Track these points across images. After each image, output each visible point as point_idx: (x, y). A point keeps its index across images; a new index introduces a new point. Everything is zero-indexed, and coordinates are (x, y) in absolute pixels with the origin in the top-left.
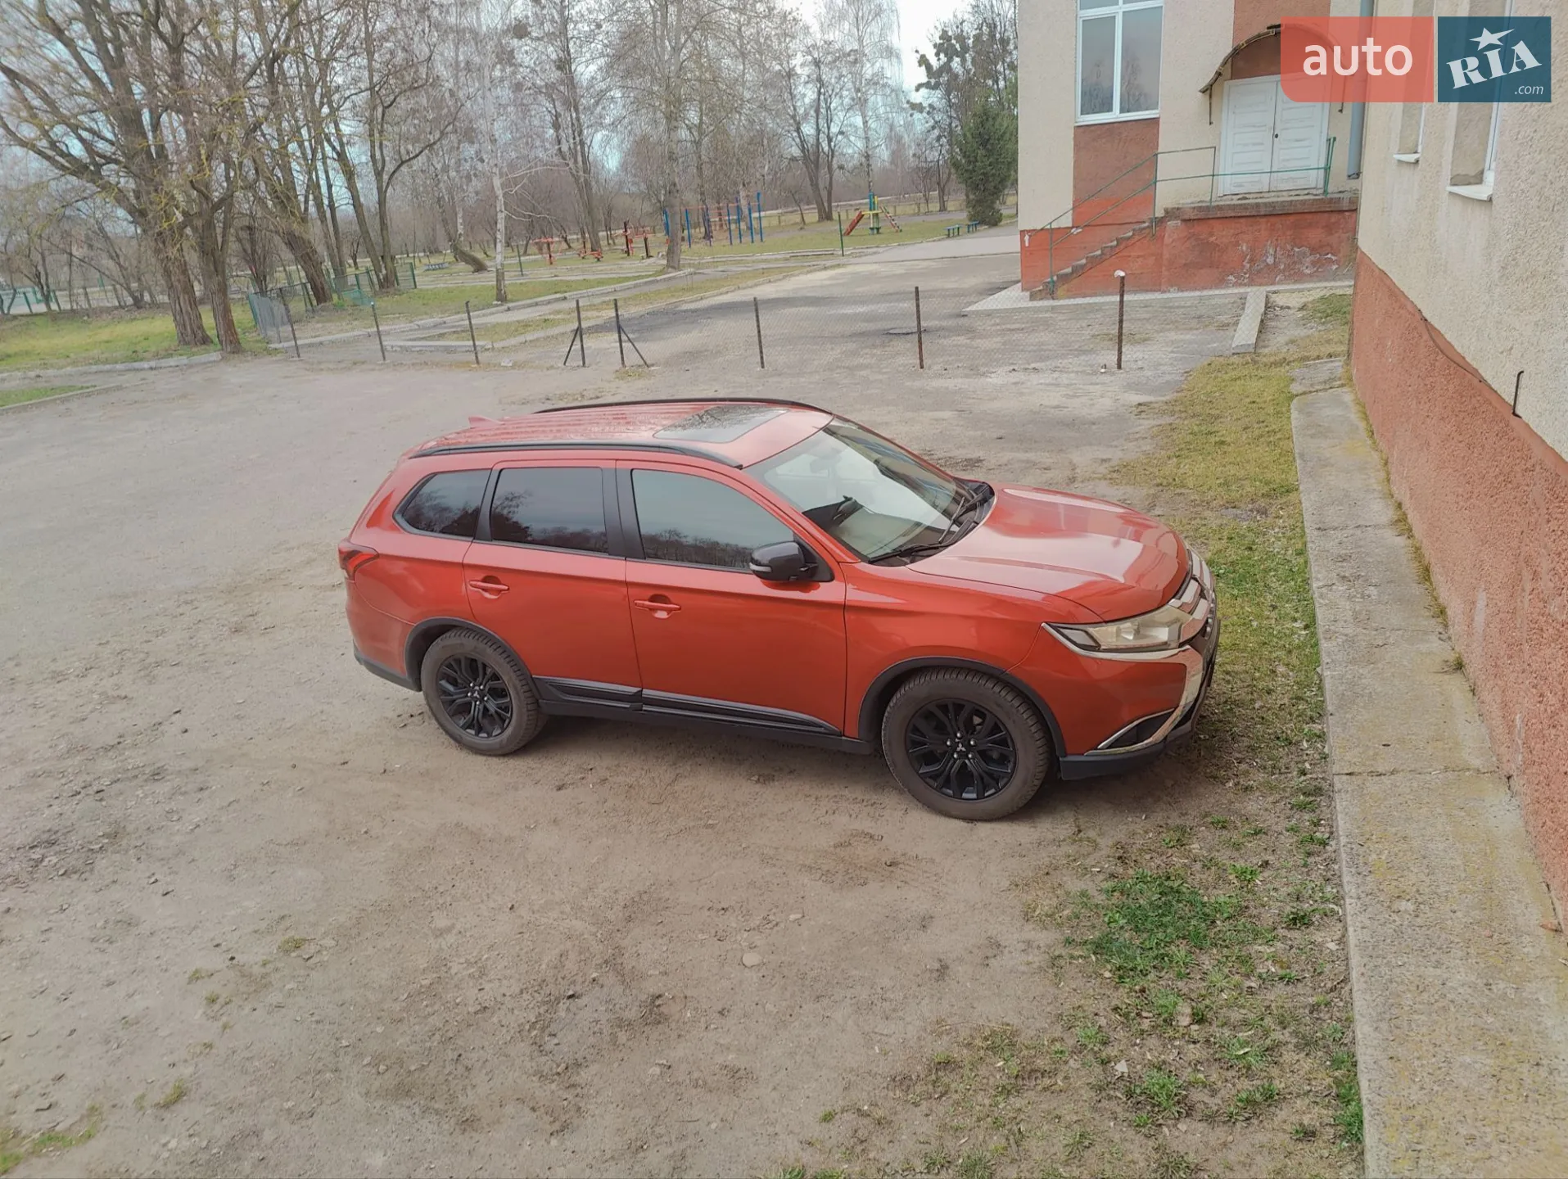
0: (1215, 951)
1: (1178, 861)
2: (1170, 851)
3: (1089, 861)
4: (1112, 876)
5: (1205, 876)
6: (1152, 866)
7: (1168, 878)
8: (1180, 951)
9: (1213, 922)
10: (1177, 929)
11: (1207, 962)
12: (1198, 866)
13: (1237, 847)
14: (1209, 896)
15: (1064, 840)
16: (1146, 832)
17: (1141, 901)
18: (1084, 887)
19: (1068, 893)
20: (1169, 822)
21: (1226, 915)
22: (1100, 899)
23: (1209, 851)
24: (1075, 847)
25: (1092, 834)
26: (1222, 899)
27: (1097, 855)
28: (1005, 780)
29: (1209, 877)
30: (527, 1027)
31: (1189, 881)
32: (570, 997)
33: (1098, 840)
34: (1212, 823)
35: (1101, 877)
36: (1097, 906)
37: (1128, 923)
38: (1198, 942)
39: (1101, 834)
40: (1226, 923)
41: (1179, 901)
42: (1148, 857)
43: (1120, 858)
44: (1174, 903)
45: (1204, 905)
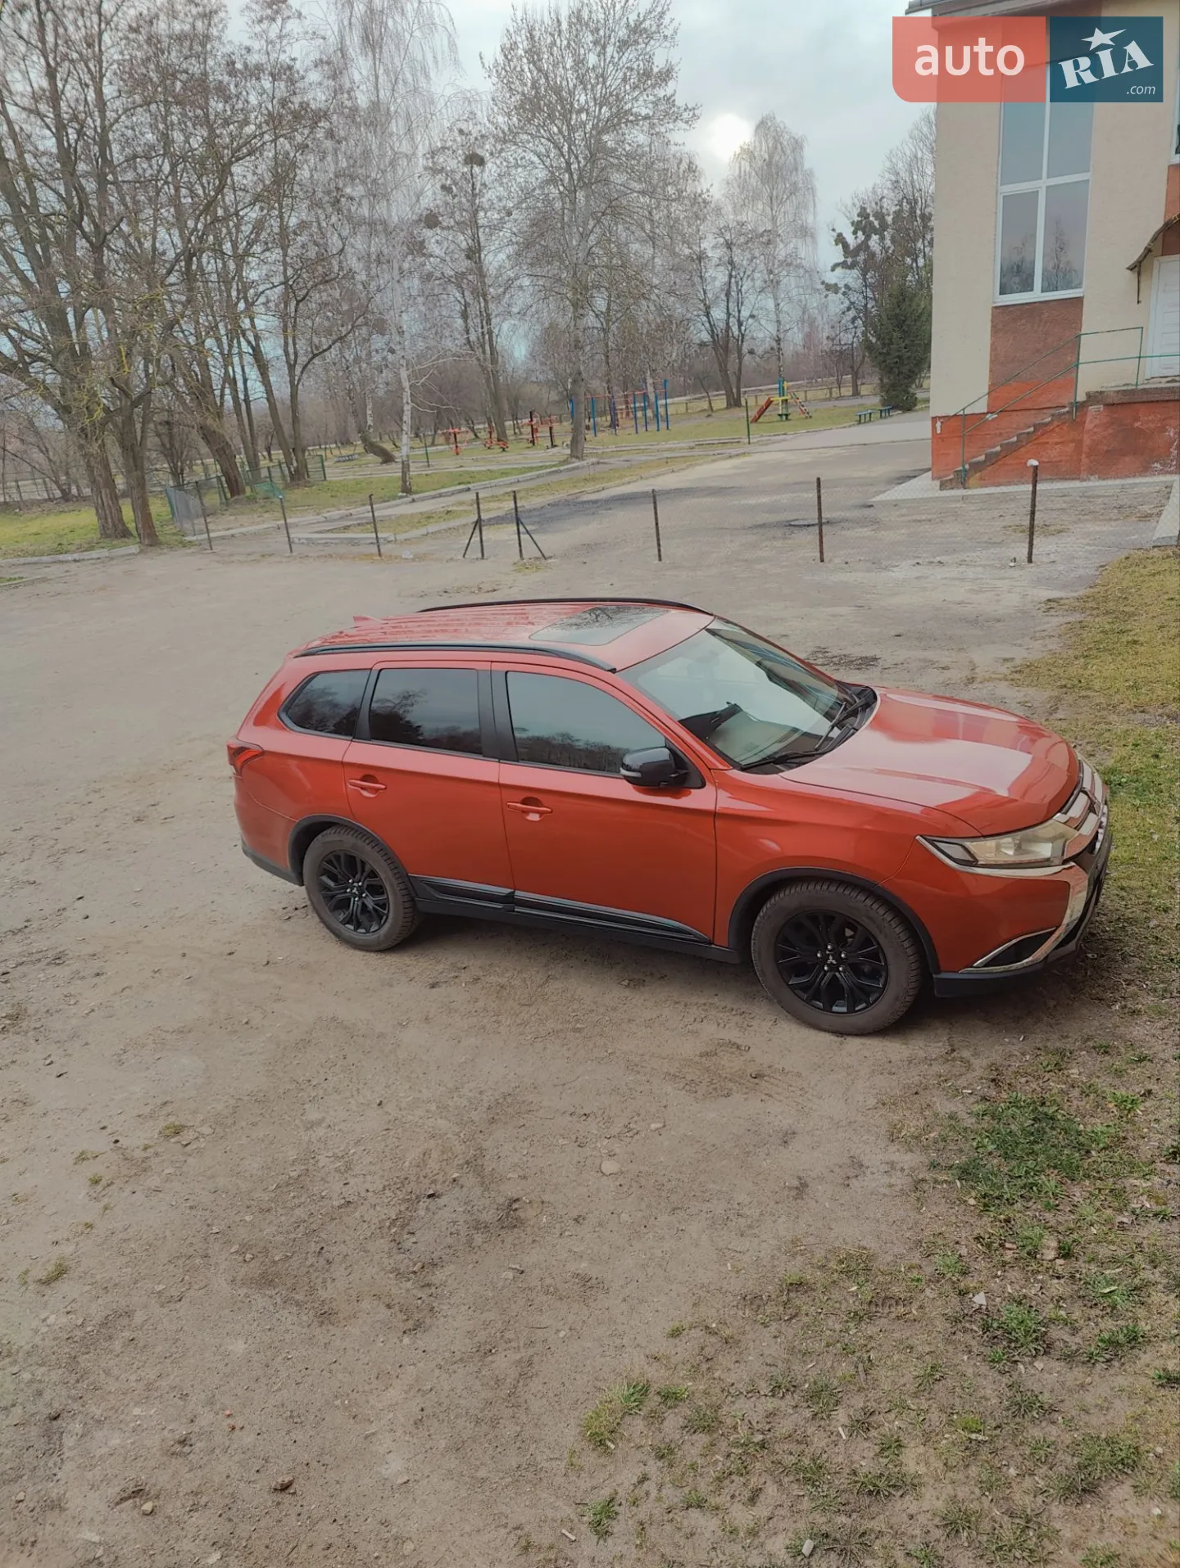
0: (1087, 1182)
1: (1055, 1086)
2: (1047, 1076)
3: (962, 1082)
4: (984, 1099)
5: (1083, 1103)
6: (1026, 1090)
7: (1043, 1104)
8: (1050, 1180)
9: (1088, 1152)
10: (1049, 1158)
11: (1078, 1194)
12: (1076, 1092)
13: (1119, 1073)
14: (1085, 1125)
15: (935, 1059)
16: (1023, 1054)
17: (1013, 1127)
18: (954, 1109)
19: (936, 1115)
20: (1049, 1044)
21: (1101, 1145)
22: (969, 1122)
23: (1089, 1077)
24: (947, 1066)
25: (966, 1054)
26: (1099, 1128)
27: (970, 1076)
28: (876, 995)
29: (1086, 1104)
30: (388, 1224)
31: (1065, 1107)
32: (430, 1196)
33: (972, 1060)
34: (1094, 1048)
35: (972, 1099)
36: (966, 1129)
37: (997, 1148)
38: (1071, 1173)
39: (976, 1054)
40: (1102, 1154)
41: (1053, 1128)
42: (1023, 1080)
43: (993, 1080)
44: (1047, 1130)
45: (1079, 1133)
